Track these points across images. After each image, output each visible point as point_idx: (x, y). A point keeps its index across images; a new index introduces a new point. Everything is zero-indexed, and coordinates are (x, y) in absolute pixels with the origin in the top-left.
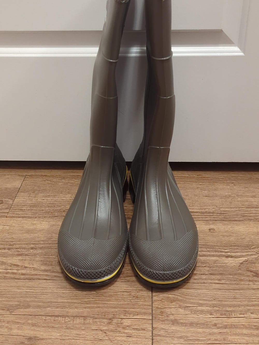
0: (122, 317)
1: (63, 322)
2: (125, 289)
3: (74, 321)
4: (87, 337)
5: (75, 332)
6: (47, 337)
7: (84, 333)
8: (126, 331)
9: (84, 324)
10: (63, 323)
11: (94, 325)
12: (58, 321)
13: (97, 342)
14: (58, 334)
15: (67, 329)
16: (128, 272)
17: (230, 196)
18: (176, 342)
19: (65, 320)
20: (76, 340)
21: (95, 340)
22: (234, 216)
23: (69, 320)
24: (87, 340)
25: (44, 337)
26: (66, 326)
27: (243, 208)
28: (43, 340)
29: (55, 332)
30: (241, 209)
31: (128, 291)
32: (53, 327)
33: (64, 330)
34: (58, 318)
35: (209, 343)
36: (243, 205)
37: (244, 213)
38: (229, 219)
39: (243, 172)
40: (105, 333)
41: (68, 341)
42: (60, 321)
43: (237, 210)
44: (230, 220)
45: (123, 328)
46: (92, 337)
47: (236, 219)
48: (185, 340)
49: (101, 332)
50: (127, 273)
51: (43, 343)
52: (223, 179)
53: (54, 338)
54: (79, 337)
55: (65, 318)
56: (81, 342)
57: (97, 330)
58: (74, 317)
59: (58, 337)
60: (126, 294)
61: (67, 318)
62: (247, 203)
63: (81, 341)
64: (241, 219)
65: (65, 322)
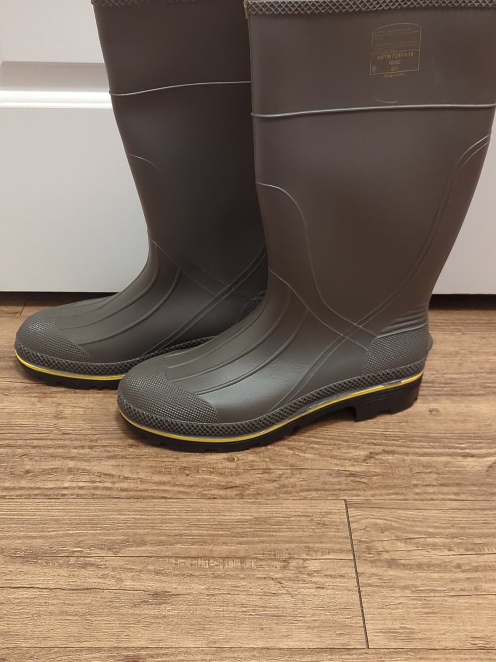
0: (304, 558)
1: (207, 567)
2: (301, 512)
3: (224, 565)
4: (251, 590)
5: (229, 583)
6: (185, 592)
7: (244, 584)
8: (314, 579)
9: (242, 569)
10: (207, 569)
11: (259, 571)
12: (197, 565)
13: (268, 597)
14: (203, 587)
15: (216, 577)
16: (302, 483)
17: (457, 353)
18: (399, 595)
19: (209, 564)
20: (234, 596)
21: (264, 595)
22: (469, 387)
23: (216, 564)
24: (251, 595)
25: (179, 592)
26: (213, 574)
27: (481, 373)
28: (179, 596)
29: (197, 583)
30: (478, 375)
31: (306, 514)
32: (191, 575)
33: (211, 580)
34: (198, 560)
35: (453, 594)
36: (481, 368)
37: (485, 383)
38: (462, 393)
39: (475, 312)
40: (280, 583)
41: (220, 597)
42: (201, 565)
43: (472, 378)
44: (462, 395)
45: (309, 575)
46: (259, 590)
47: (474, 392)
48: (412, 591)
49: (272, 582)
50: (301, 485)
51: (179, 600)
52: (441, 323)
53: (196, 593)
54: (238, 590)
55: (209, 560)
56: (242, 599)
57: (265, 578)
58: (224, 558)
59: (203, 592)
60: (303, 519)
61: (211, 561)
62: (487, 365)
63: (243, 597)
64: (481, 392)
65: (211, 567)
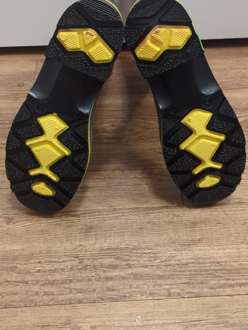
0: (152, 168)
1: (106, 174)
2: (150, 148)
3: (114, 173)
4: (127, 183)
5: (117, 181)
6: (96, 186)
7: (124, 181)
8: (157, 177)
9: (123, 174)
10: (106, 175)
11: (131, 175)
12: (101, 174)
13: (136, 186)
14: (104, 183)
15: (110, 179)
16: (149, 135)
17: (224, 69)
19: (106, 173)
20: (120, 186)
21: (134, 185)
22: (231, 86)
23: (110, 173)
24: (128, 185)
25: (93, 186)
26: (109, 177)
27: (237, 78)
28: (93, 188)
29: (101, 182)
30: (235, 79)
31: (152, 149)
32: (98, 178)
33: (108, 180)
34: (101, 172)
36: (237, 76)
37: (239, 83)
38: (227, 88)
39: (233, 48)
40: (141, 180)
41: (113, 187)
42: (103, 174)
43: (232, 81)
44: (228, 89)
45: (155, 175)
46: (131, 183)
47: (233, 88)
49: (138, 180)
50: (149, 136)
51: (94, 190)
52: (216, 54)
53: (101, 186)
54: (121, 184)
55: (106, 171)
56: (124, 187)
57: (134, 178)
58: (113, 170)
59: (104, 185)
60: (151, 151)
61: (108, 172)
62: (240, 74)
63: (124, 186)
64: (237, 87)
65: (108, 174)
